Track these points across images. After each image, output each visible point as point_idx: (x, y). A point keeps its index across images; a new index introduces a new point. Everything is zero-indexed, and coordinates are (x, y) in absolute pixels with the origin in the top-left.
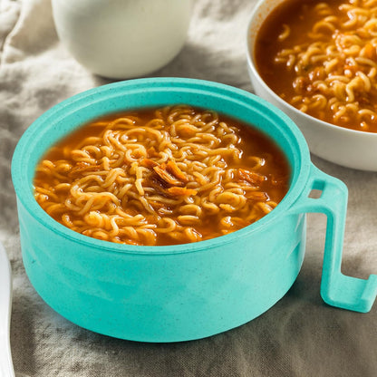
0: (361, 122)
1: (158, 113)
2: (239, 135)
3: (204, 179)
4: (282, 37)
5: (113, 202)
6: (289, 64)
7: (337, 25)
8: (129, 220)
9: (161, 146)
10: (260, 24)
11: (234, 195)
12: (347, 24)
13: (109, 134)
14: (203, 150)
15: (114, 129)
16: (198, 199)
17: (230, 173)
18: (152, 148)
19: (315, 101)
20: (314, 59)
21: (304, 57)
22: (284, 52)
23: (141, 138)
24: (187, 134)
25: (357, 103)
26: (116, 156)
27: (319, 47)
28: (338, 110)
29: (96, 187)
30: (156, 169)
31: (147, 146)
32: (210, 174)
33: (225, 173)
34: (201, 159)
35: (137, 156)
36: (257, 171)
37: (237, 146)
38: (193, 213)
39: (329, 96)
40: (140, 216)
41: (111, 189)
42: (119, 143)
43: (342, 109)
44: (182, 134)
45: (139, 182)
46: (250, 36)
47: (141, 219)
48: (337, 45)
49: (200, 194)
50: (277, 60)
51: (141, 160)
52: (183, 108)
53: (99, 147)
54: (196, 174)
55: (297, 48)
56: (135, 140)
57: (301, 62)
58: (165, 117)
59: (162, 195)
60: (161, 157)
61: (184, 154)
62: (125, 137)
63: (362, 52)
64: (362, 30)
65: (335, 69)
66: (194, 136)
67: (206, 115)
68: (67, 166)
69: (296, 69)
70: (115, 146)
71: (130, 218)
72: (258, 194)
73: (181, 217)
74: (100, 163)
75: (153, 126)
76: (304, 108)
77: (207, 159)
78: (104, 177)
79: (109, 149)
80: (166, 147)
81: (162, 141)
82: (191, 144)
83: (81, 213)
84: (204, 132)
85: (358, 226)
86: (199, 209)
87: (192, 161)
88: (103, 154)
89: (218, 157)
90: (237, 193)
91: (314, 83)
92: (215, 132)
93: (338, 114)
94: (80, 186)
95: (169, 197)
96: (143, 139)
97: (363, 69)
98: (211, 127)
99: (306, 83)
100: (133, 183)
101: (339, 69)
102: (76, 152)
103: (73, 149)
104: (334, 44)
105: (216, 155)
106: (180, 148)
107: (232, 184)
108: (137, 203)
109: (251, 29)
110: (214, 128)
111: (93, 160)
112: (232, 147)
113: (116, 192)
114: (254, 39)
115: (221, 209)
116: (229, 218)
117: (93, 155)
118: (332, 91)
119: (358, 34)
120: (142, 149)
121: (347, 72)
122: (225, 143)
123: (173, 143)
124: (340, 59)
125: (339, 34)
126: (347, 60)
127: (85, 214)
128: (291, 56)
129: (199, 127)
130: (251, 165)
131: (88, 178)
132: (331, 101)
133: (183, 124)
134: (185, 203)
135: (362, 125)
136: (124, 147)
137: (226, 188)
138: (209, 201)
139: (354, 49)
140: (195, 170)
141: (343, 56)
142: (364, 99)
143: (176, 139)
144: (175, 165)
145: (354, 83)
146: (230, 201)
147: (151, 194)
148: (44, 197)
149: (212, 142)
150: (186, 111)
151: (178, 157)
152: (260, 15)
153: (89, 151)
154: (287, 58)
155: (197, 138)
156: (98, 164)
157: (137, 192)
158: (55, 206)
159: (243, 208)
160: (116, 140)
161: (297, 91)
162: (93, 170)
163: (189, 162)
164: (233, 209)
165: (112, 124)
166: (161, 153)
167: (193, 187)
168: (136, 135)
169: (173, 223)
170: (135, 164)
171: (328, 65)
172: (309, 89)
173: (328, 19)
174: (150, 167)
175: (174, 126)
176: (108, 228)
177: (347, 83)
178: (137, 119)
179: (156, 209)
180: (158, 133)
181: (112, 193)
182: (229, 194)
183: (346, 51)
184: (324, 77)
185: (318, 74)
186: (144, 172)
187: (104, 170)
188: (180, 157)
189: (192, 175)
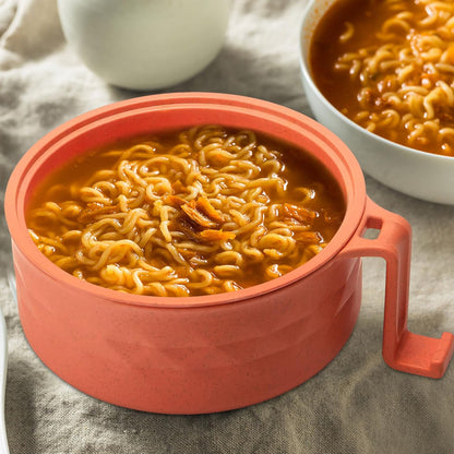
0: (443, 144)
1: (183, 137)
2: (282, 160)
3: (243, 218)
4: (343, 38)
5: (134, 252)
6: (352, 72)
7: (412, 23)
8: (155, 274)
9: (189, 179)
10: (317, 21)
11: (281, 237)
12: (425, 22)
13: (124, 166)
14: (239, 182)
15: (130, 160)
16: (238, 244)
17: (274, 210)
18: (178, 182)
19: (385, 117)
20: (384, 65)
21: (372, 63)
22: (347, 57)
23: (164, 169)
24: (220, 162)
25: (437, 120)
26: (135, 193)
27: (390, 50)
28: (414, 129)
29: (112, 234)
30: (185, 207)
31: (172, 179)
32: (250, 212)
33: (268, 211)
34: (238, 193)
35: (161, 193)
36: (306, 206)
37: (280, 174)
38: (233, 262)
39: (402, 111)
40: (168, 268)
41: (131, 235)
42: (137, 177)
43: (419, 127)
44: (213, 163)
45: (165, 225)
46: (304, 37)
47: (169, 273)
48: (413, 48)
49: (239, 238)
50: (337, 66)
51: (165, 198)
52: (213, 130)
53: (113, 183)
54: (233, 212)
55: (362, 52)
56: (157, 173)
57: (367, 69)
58: (192, 142)
59: (193, 241)
60: (189, 193)
61: (217, 188)
62: (144, 169)
63: (444, 57)
64: (443, 29)
65: (410, 78)
66: (228, 164)
67: (241, 137)
68: (76, 208)
69: (362, 78)
70: (133, 181)
71: (156, 271)
72: (309, 235)
73: (218, 268)
74: (116, 203)
75: (177, 153)
76: (372, 126)
77: (246, 192)
78: (122, 220)
79: (125, 185)
80: (195, 179)
81: (190, 171)
82: (225, 175)
83: (96, 268)
84: (240, 158)
85: (440, 273)
86: (239, 256)
87: (228, 195)
88: (119, 191)
89: (258, 190)
90: (284, 234)
91: (384, 96)
92: (253, 159)
93: (413, 134)
94: (92, 233)
95: (201, 243)
96: (167, 170)
97: (444, 77)
98: (247, 153)
99: (374, 96)
100: (157, 227)
101: (415, 77)
102: (86, 190)
103: (82, 185)
104: (409, 46)
105: (255, 187)
106: (211, 180)
107: (277, 224)
108: (163, 252)
109: (305, 28)
110: (251, 153)
111: (107, 200)
112: (275, 176)
113: (138, 239)
114: (309, 41)
115: (266, 256)
116: (276, 266)
117: (107, 193)
118: (407, 106)
119: (438, 35)
120: (165, 183)
121: (425, 82)
122: (266, 172)
123: (203, 174)
124: (416, 66)
125: (415, 34)
126: (426, 67)
127: (101, 269)
128: (355, 62)
129: (233, 152)
130: (299, 198)
131: (102, 222)
132: (405, 118)
133: (213, 150)
134: (221, 250)
135: (443, 147)
136: (143, 182)
137: (270, 229)
138: (250, 246)
139: (433, 53)
140: (232, 208)
141: (420, 62)
142: (446, 115)
143: (207, 169)
144: (207, 202)
145: (433, 95)
146: (276, 245)
147: (180, 240)
148: (50, 249)
149: (251, 171)
150: (216, 133)
151: (210, 191)
152: (316, 11)
153: (101, 187)
154: (350, 64)
155: (231, 167)
156: (113, 205)
157: (163, 238)
158: (64, 260)
159: (292, 253)
160: (134, 173)
161: (363, 105)
162: (108, 213)
163: (224, 197)
164: (280, 254)
165: (128, 153)
166: (190, 188)
167: (230, 229)
168: (157, 165)
169: (209, 276)
170: (158, 202)
171: (402, 72)
172: (378, 103)
173: (401, 15)
174: (177, 205)
175: (202, 153)
176: (129, 284)
177: (424, 95)
178: (157, 145)
179: (187, 258)
180: (184, 162)
181: (133, 239)
182: (274, 236)
183: (424, 55)
184: (396, 88)
185: (389, 84)
186: (170, 212)
187: (121, 211)
188: (213, 191)
189: (228, 213)
